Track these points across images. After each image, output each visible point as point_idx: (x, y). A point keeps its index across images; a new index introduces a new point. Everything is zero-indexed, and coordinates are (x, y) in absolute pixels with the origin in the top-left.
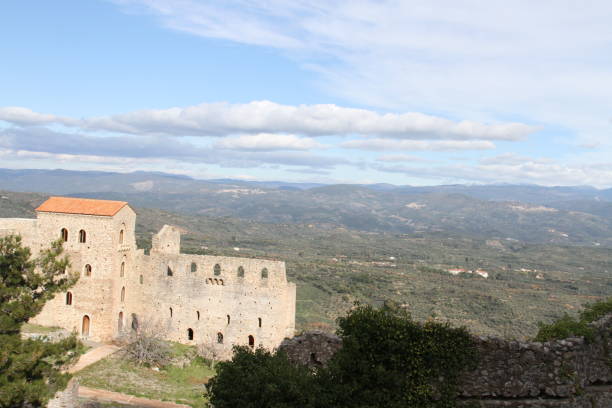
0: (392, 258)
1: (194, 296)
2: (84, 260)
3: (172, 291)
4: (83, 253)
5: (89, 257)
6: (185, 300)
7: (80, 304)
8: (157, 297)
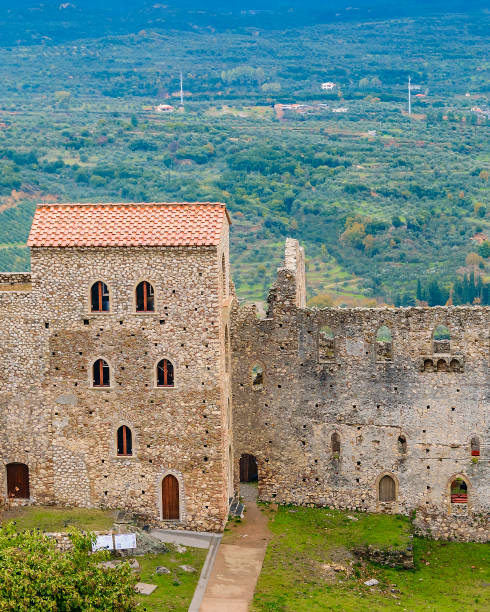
0: (327, 86)
1: (392, 403)
2: (153, 351)
3: (335, 396)
4: (151, 334)
5: (164, 345)
6: (367, 413)
7: (153, 452)
8: (299, 412)
